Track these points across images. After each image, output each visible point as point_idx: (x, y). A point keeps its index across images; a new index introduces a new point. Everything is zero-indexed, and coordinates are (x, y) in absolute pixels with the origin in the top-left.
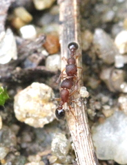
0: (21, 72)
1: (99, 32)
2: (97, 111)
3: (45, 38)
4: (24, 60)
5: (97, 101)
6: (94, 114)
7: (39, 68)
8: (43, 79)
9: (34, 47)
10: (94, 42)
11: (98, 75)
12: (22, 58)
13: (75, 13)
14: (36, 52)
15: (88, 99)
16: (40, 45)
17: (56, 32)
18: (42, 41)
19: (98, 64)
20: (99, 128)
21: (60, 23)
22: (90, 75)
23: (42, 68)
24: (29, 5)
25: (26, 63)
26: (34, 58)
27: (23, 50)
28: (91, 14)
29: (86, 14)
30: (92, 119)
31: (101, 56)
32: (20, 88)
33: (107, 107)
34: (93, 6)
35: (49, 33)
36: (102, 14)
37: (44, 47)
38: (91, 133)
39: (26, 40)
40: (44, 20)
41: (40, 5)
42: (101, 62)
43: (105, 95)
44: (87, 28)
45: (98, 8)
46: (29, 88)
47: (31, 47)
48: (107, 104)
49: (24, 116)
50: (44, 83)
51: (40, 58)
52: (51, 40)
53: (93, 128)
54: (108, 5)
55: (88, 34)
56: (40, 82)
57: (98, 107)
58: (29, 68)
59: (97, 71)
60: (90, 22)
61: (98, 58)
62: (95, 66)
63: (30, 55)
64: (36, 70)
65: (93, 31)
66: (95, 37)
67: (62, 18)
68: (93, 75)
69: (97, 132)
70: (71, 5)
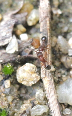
0: (20, 57)
1: (60, 37)
2: (59, 78)
3: (33, 40)
4: (22, 52)
5: (59, 73)
6: (57, 79)
7: (29, 56)
8: (31, 62)
9: (27, 45)
10: (58, 43)
11: (59, 59)
12: (21, 50)
13: (48, 28)
14: (28, 47)
15: (55, 72)
16: (30, 44)
17: (38, 37)
18: (31, 42)
19: (60, 54)
20: (60, 87)
21: (41, 33)
22: (56, 59)
23: (31, 56)
24: (24, 23)
25: (22, 53)
26: (27, 50)
27: (21, 46)
28: (56, 28)
29: (54, 28)
30: (56, 82)
31: (61, 50)
32: (20, 66)
33: (64, 76)
34: (57, 24)
35: (35, 38)
36: (62, 28)
37: (32, 45)
38: (56, 89)
39: (23, 41)
40: (32, 31)
41: (30, 24)
42: (61, 53)
43: (63, 70)
44: (54, 35)
45: (60, 25)
46: (24, 66)
47: (25, 45)
48: (64, 74)
49: (22, 80)
50: (32, 63)
51: (30, 51)
52: (36, 42)
53: (57, 86)
54: (65, 23)
55: (54, 38)
56: (30, 63)
57: (60, 76)
58: (24, 55)
59: (59, 57)
60: (56, 32)
61: (59, 51)
62: (58, 55)
63: (25, 49)
64: (28, 57)
65: (57, 37)
66: (58, 40)
67: (41, 30)
68: (57, 60)
69: (59, 88)
70: (46, 23)
